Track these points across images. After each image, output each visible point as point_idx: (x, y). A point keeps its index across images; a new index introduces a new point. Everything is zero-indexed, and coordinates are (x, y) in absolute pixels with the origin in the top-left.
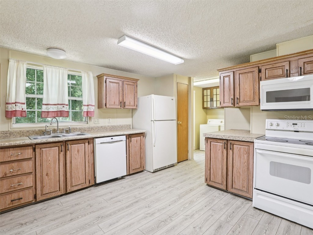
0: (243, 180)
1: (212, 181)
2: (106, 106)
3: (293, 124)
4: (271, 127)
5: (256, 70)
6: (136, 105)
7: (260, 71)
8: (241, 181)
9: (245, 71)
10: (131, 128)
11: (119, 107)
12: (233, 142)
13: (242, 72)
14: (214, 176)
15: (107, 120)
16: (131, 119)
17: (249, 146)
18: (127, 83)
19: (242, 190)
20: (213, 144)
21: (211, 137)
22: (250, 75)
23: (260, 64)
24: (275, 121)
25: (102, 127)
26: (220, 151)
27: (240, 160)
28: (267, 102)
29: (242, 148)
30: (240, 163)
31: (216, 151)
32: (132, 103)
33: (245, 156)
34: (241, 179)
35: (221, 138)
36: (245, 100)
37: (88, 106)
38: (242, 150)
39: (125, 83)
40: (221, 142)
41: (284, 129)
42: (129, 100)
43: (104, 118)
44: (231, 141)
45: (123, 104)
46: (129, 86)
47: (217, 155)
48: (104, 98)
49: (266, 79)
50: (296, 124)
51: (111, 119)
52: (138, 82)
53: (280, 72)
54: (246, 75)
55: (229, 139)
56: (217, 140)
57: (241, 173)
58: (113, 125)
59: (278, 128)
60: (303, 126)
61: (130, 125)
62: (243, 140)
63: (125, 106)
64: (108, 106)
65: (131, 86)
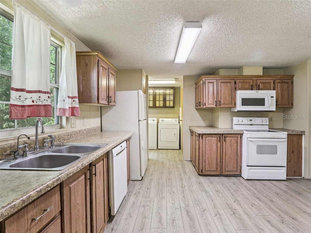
0: (233, 163)
1: (207, 171)
2: (98, 100)
3: (250, 120)
4: (242, 123)
5: (233, 82)
7: (235, 83)
8: (232, 164)
9: (225, 81)
11: (107, 103)
12: (226, 135)
13: (223, 81)
14: (209, 166)
15: (83, 121)
17: (237, 137)
19: (233, 171)
20: (209, 139)
21: (208, 133)
22: (229, 84)
23: (235, 77)
24: (240, 119)
26: (215, 144)
27: (231, 148)
28: (242, 105)
29: (233, 139)
30: (231, 150)
31: (211, 144)
32: (113, 99)
33: (235, 144)
34: (232, 162)
35: (217, 133)
36: (225, 103)
38: (233, 141)
40: (216, 136)
41: (246, 124)
42: (112, 94)
43: (80, 118)
44: (225, 135)
45: (108, 99)
46: (112, 76)
47: (212, 147)
49: (240, 89)
50: (251, 120)
53: (248, 86)
54: (226, 84)
55: (224, 133)
56: (212, 135)
57: (232, 158)
60: (255, 121)
61: (100, 128)
62: (234, 133)
64: (100, 100)
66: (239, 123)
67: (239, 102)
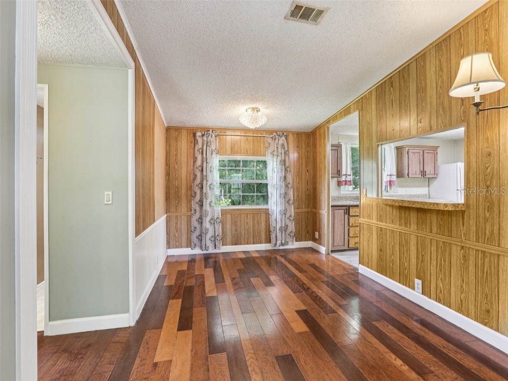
2: (408, 175)
6: (436, 174)
10: (428, 197)
11: (420, 176)
15: (404, 189)
16: (427, 188)
18: (428, 151)
25: (400, 195)
32: (432, 172)
37: (391, 175)
39: (425, 151)
42: (429, 169)
43: (402, 187)
45: (423, 173)
46: (429, 154)
48: (407, 168)
51: (408, 189)
52: (439, 150)
58: (410, 194)
61: (426, 195)
63: (425, 175)
64: (410, 175)
65: (431, 154)
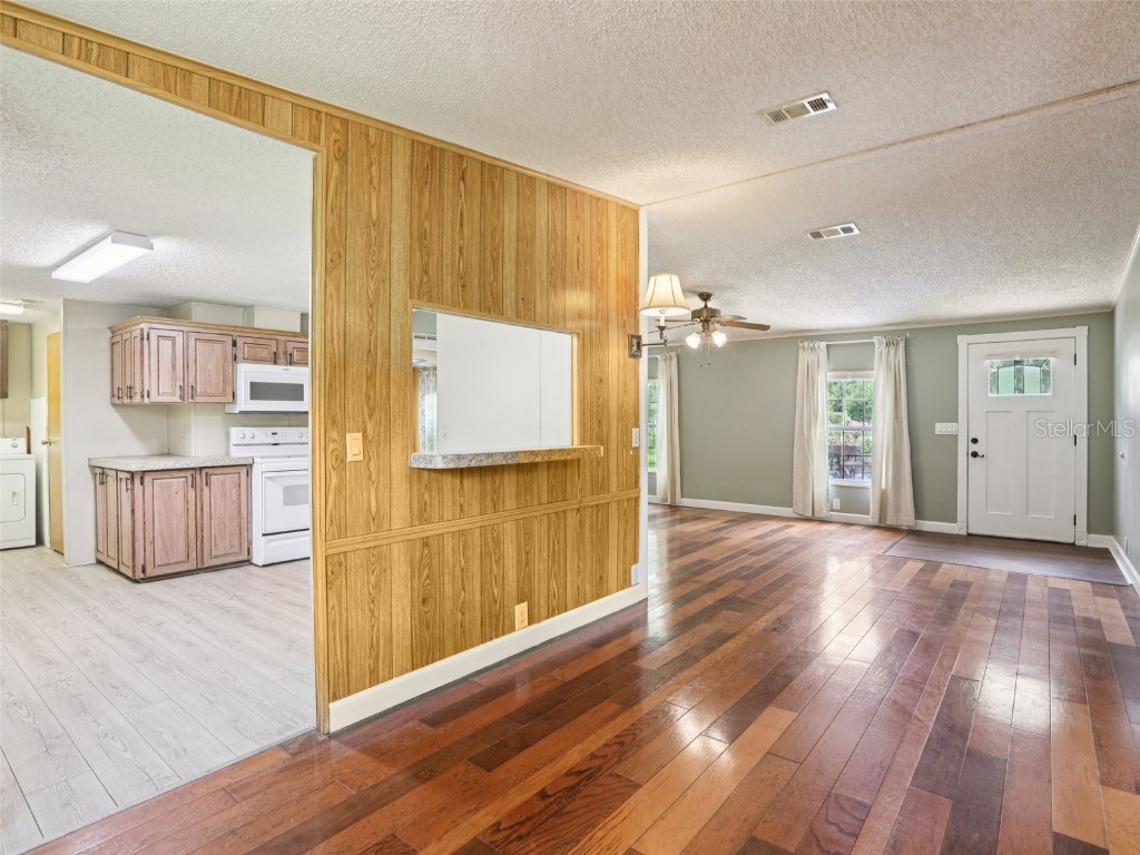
0: (231, 535)
1: (158, 566)
3: (272, 434)
5: (229, 340)
7: (234, 344)
8: (227, 538)
9: (208, 337)
12: (209, 471)
13: (202, 336)
14: (166, 551)
19: (229, 554)
20: (162, 483)
22: (216, 346)
23: (235, 331)
24: (248, 431)
26: (181, 494)
27: (225, 501)
28: (250, 399)
29: (227, 479)
30: (225, 505)
31: (169, 495)
33: (233, 491)
34: (227, 534)
35: (184, 467)
36: (208, 391)
38: (228, 484)
40: (182, 475)
41: (261, 442)
44: (207, 470)
47: (172, 504)
49: (246, 360)
50: (276, 434)
53: (264, 353)
54: (209, 345)
55: (203, 466)
56: (170, 472)
57: (227, 524)
59: (254, 441)
60: (284, 435)
66: (245, 442)
67: (243, 391)
